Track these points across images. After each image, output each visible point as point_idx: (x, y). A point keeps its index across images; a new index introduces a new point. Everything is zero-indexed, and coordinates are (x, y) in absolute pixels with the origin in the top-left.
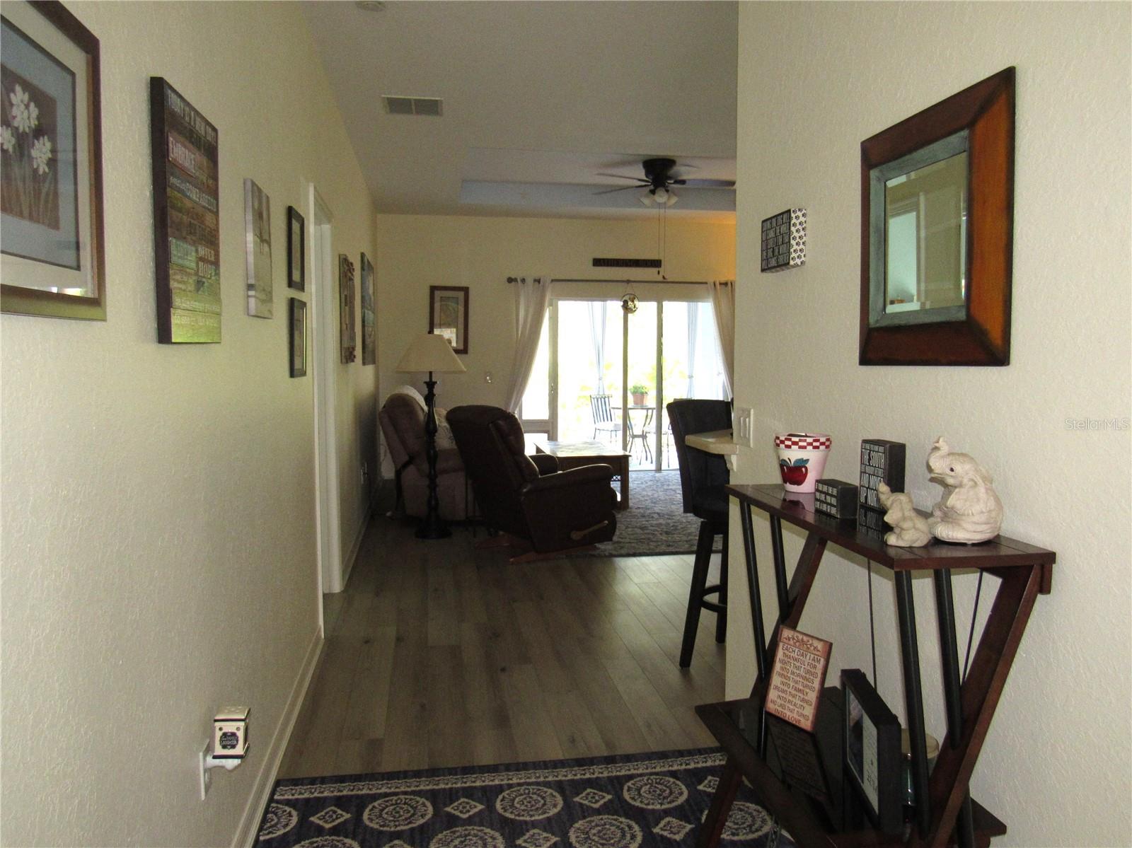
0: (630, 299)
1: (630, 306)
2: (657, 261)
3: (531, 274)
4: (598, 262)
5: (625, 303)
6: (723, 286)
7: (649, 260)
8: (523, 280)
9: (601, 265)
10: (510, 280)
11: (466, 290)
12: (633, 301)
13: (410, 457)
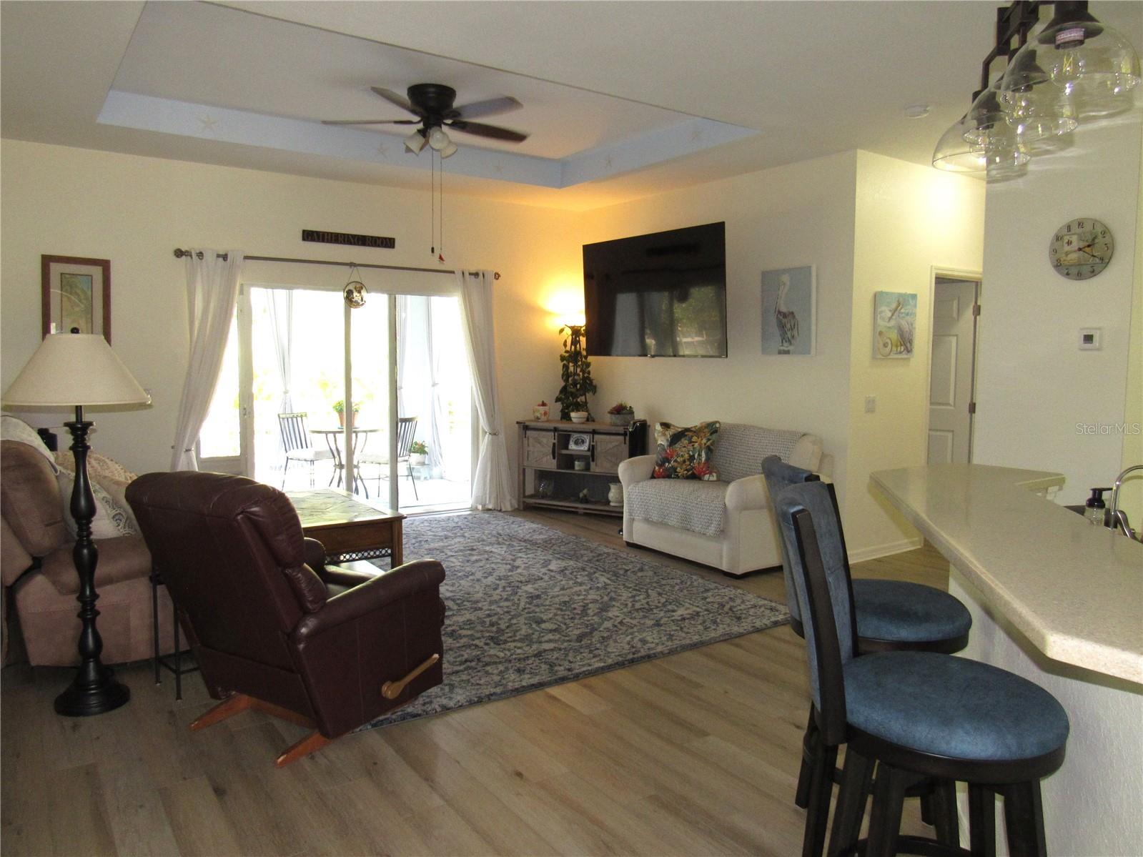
0: (355, 288)
1: (356, 299)
2: (390, 239)
3: (212, 245)
4: (309, 236)
5: (350, 293)
6: (473, 277)
7: (379, 238)
8: (200, 255)
9: (313, 240)
10: (179, 253)
11: (105, 265)
12: (359, 292)
13: (34, 559)
